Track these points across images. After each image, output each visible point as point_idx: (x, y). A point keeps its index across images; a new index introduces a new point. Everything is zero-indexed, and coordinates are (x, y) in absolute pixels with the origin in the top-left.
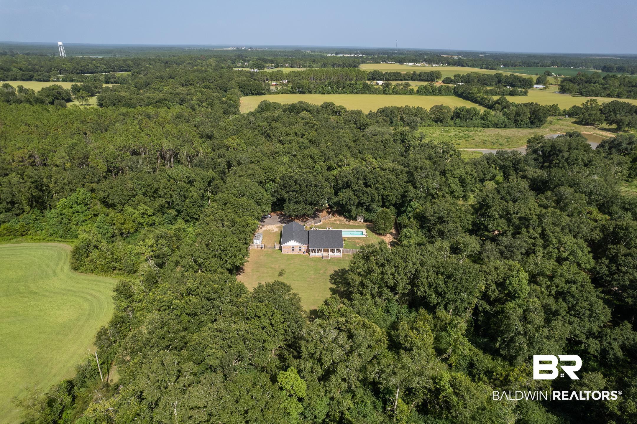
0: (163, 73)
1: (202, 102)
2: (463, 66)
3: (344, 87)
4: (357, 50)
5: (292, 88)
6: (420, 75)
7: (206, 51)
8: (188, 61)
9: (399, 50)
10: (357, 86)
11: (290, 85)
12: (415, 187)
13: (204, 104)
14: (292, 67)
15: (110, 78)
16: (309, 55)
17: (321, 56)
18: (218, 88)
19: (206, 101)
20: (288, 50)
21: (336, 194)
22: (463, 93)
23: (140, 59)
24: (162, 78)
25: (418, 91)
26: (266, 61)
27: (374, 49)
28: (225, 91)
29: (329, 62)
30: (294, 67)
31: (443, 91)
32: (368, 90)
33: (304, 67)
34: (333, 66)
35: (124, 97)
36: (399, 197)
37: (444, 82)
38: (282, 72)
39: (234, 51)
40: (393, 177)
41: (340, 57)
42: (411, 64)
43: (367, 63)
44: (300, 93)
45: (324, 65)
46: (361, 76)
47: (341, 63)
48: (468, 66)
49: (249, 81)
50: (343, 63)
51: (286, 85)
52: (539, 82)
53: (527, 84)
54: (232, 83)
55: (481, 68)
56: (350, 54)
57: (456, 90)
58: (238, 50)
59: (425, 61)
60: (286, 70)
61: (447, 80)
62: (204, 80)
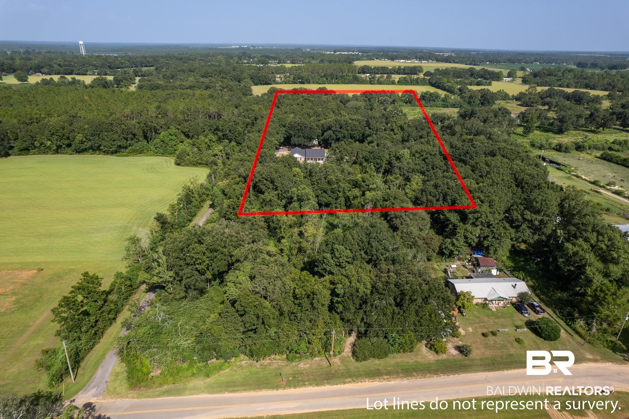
0: (183, 67)
1: (224, 88)
2: (450, 62)
3: (337, 79)
4: (354, 48)
5: (294, 79)
6: (404, 69)
7: (211, 49)
8: (200, 58)
9: (396, 48)
10: (348, 77)
11: (292, 77)
12: (370, 128)
13: (225, 90)
14: (293, 63)
15: (138, 72)
16: (309, 53)
17: (320, 53)
18: (233, 79)
19: (226, 87)
20: (289, 48)
21: (323, 134)
22: (435, 83)
23: (157, 56)
24: (183, 71)
25: (398, 81)
26: (269, 58)
27: (372, 48)
28: (239, 82)
29: (327, 59)
30: (295, 63)
31: (419, 81)
32: (356, 80)
33: (303, 63)
34: (330, 62)
35: (161, 85)
36: (361, 135)
37: (425, 75)
38: (285, 66)
39: (237, 49)
40: (357, 123)
41: (338, 55)
42: (402, 61)
43: (362, 60)
44: (300, 84)
45: (322, 61)
46: (352, 70)
47: (337, 60)
48: (455, 63)
49: (258, 73)
50: (339, 60)
51: (289, 77)
52: (509, 76)
53: (497, 77)
54: (245, 75)
55: (466, 64)
56: (348, 52)
57: (431, 81)
58: (241, 48)
59: (416, 58)
60: (288, 65)
61: (428, 74)
62: (220, 72)
